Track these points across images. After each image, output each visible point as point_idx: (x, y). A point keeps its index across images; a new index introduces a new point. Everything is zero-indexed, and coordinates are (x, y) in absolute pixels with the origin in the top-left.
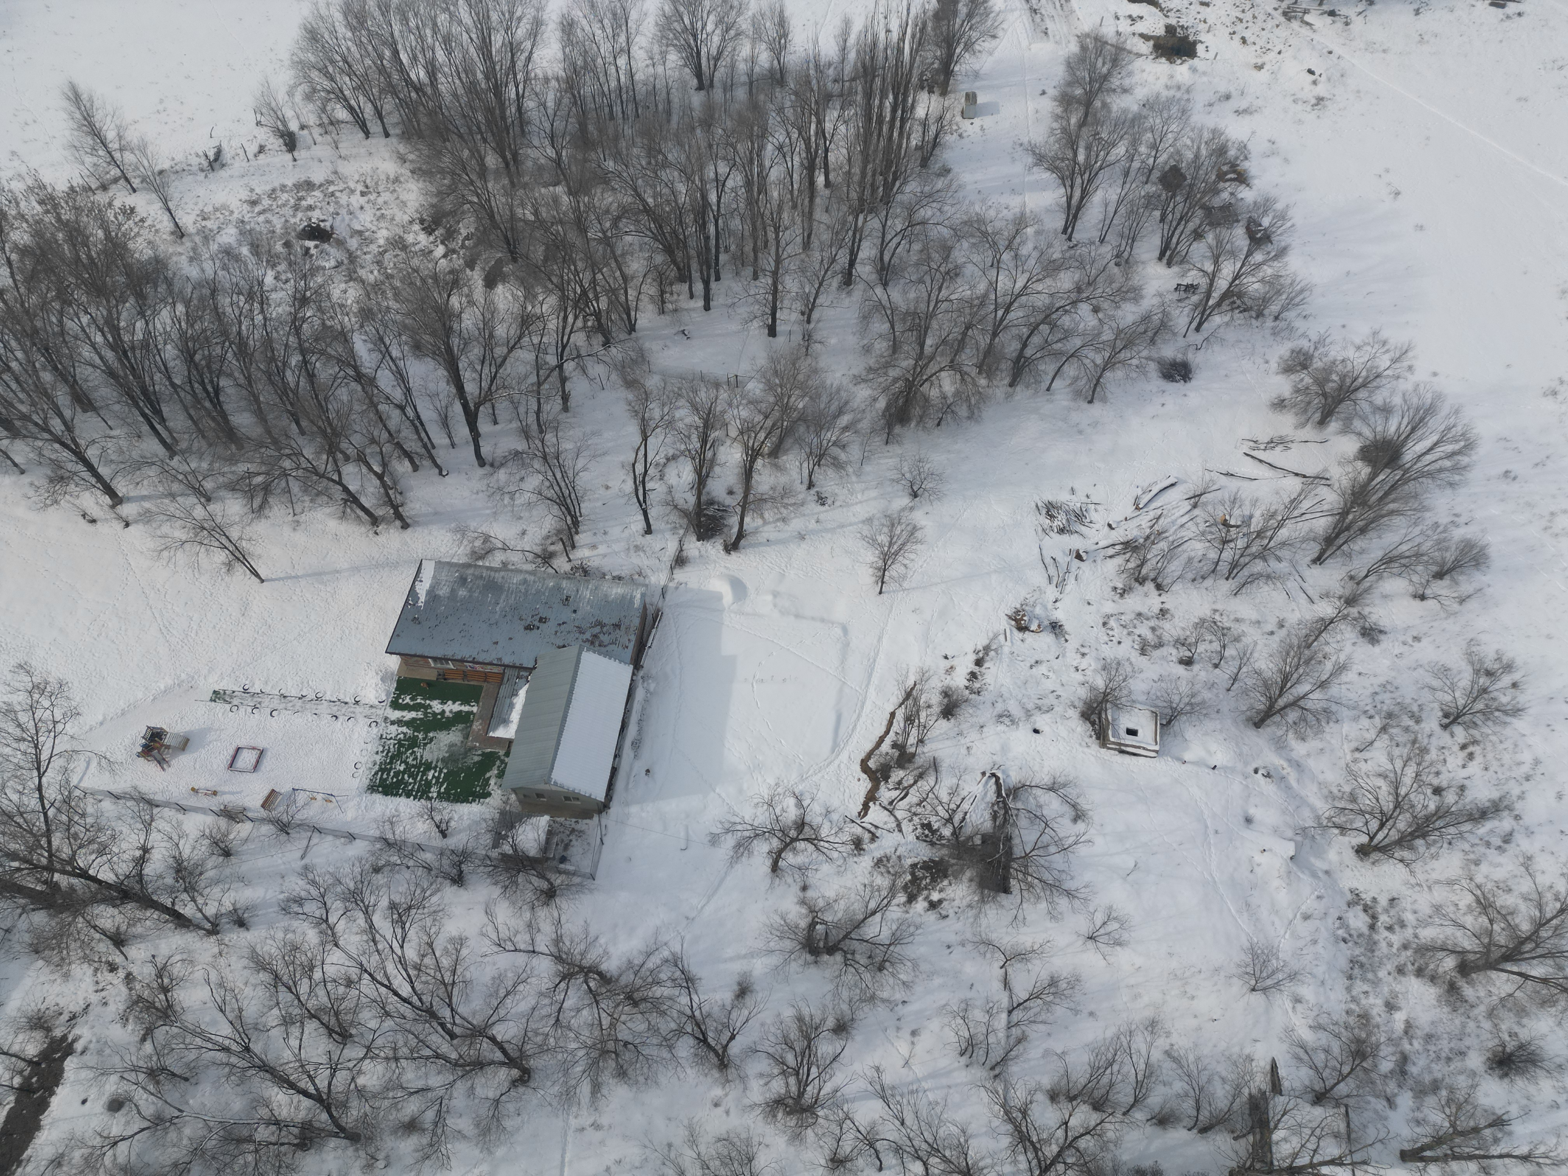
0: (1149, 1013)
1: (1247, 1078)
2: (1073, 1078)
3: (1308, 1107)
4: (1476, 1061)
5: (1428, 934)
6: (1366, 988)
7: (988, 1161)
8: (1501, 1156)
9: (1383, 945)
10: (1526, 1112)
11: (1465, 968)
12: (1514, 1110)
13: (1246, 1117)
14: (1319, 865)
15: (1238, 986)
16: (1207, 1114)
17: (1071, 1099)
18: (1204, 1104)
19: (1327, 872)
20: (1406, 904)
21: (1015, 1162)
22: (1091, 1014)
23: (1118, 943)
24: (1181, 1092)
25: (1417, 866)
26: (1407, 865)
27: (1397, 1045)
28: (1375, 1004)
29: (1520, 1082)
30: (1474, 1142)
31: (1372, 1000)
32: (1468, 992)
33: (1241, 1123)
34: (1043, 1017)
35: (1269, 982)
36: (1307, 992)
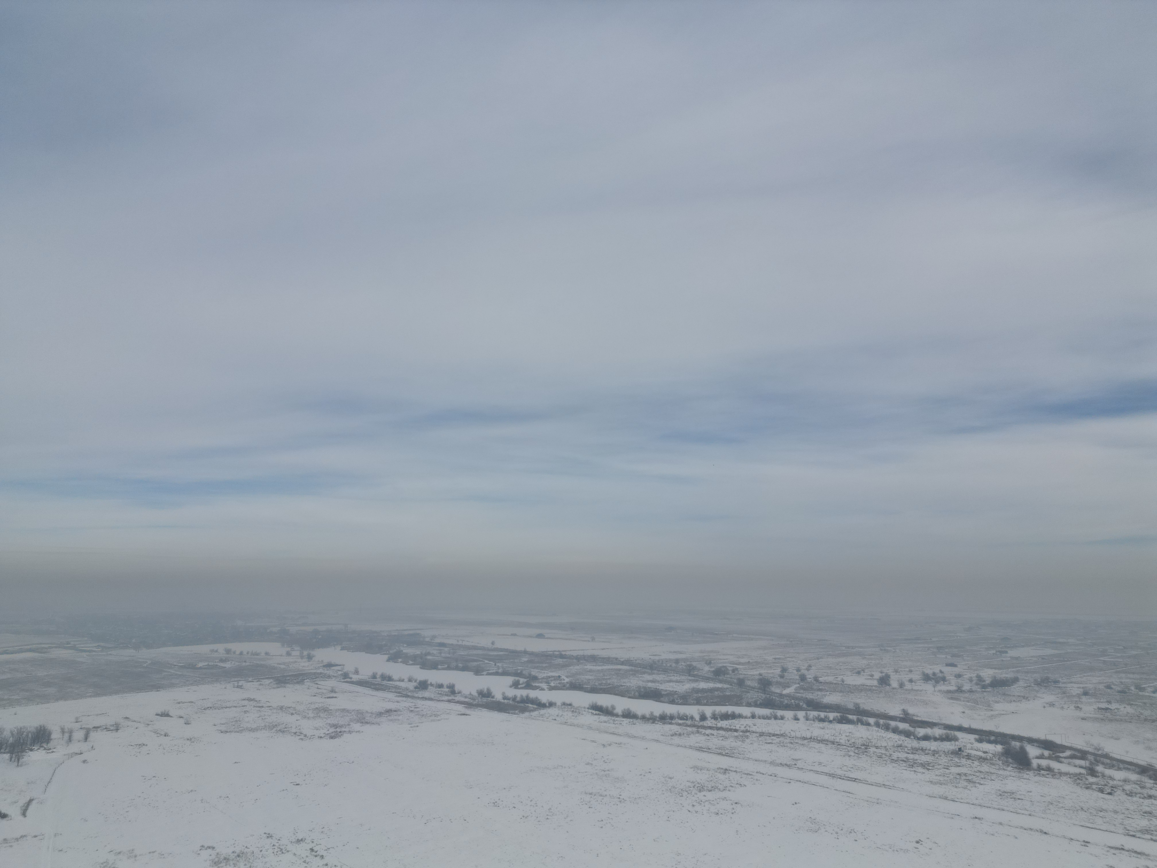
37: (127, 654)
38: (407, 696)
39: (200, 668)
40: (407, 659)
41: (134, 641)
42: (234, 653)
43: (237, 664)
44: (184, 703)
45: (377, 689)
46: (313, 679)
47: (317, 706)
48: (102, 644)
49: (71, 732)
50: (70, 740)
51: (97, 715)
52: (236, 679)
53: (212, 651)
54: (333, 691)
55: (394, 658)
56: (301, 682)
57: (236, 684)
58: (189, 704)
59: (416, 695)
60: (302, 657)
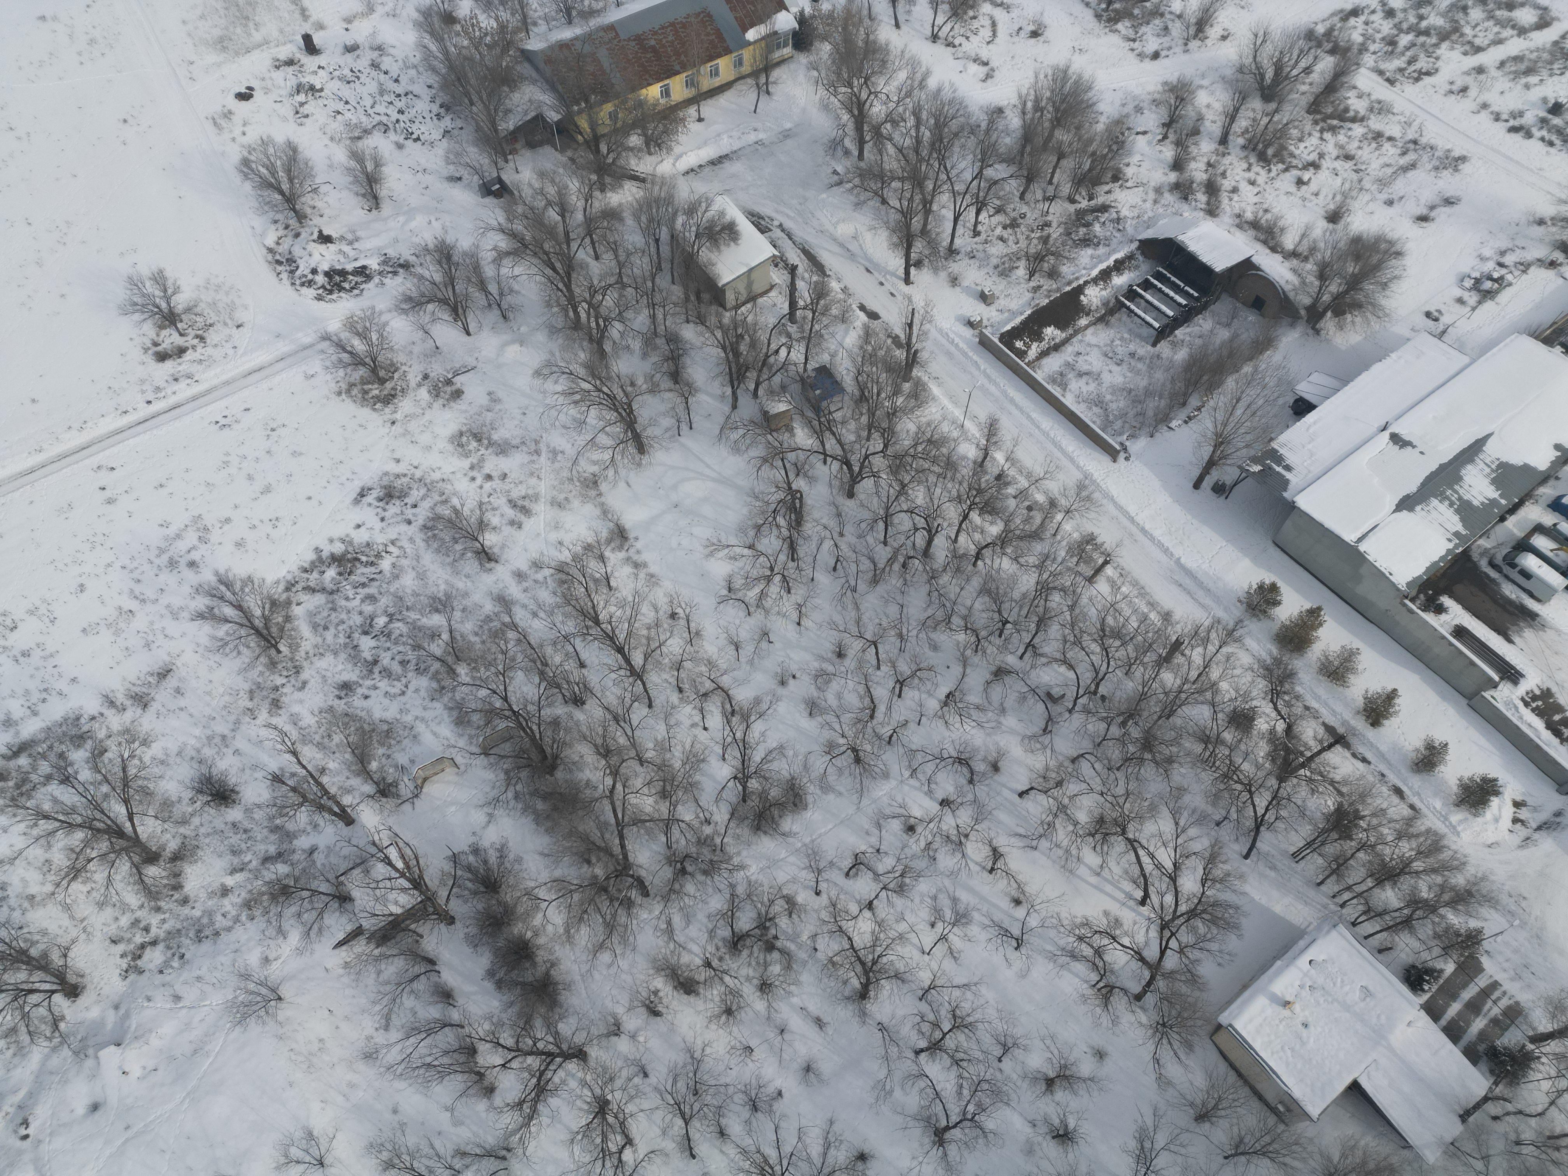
0: (361, 1066)
1: (364, 958)
2: (462, 1086)
3: (358, 902)
4: (234, 814)
5: (133, 898)
6: (219, 918)
7: (579, 1103)
8: (304, 767)
9: (166, 926)
10: (255, 767)
11: (152, 858)
12: (259, 775)
13: (398, 939)
14: (111, 1018)
15: (285, 1012)
16: (416, 968)
17: (481, 1075)
18: (410, 974)
19: (116, 1007)
20: (112, 930)
21: (563, 1082)
22: (395, 1111)
23: (310, 1136)
24: (412, 998)
25: (64, 941)
26: (68, 949)
27: (258, 870)
28: (229, 905)
29: (232, 780)
30: (305, 786)
31: (228, 908)
32: (173, 845)
33: (407, 940)
34: (427, 1150)
35: (264, 991)
36: (253, 958)
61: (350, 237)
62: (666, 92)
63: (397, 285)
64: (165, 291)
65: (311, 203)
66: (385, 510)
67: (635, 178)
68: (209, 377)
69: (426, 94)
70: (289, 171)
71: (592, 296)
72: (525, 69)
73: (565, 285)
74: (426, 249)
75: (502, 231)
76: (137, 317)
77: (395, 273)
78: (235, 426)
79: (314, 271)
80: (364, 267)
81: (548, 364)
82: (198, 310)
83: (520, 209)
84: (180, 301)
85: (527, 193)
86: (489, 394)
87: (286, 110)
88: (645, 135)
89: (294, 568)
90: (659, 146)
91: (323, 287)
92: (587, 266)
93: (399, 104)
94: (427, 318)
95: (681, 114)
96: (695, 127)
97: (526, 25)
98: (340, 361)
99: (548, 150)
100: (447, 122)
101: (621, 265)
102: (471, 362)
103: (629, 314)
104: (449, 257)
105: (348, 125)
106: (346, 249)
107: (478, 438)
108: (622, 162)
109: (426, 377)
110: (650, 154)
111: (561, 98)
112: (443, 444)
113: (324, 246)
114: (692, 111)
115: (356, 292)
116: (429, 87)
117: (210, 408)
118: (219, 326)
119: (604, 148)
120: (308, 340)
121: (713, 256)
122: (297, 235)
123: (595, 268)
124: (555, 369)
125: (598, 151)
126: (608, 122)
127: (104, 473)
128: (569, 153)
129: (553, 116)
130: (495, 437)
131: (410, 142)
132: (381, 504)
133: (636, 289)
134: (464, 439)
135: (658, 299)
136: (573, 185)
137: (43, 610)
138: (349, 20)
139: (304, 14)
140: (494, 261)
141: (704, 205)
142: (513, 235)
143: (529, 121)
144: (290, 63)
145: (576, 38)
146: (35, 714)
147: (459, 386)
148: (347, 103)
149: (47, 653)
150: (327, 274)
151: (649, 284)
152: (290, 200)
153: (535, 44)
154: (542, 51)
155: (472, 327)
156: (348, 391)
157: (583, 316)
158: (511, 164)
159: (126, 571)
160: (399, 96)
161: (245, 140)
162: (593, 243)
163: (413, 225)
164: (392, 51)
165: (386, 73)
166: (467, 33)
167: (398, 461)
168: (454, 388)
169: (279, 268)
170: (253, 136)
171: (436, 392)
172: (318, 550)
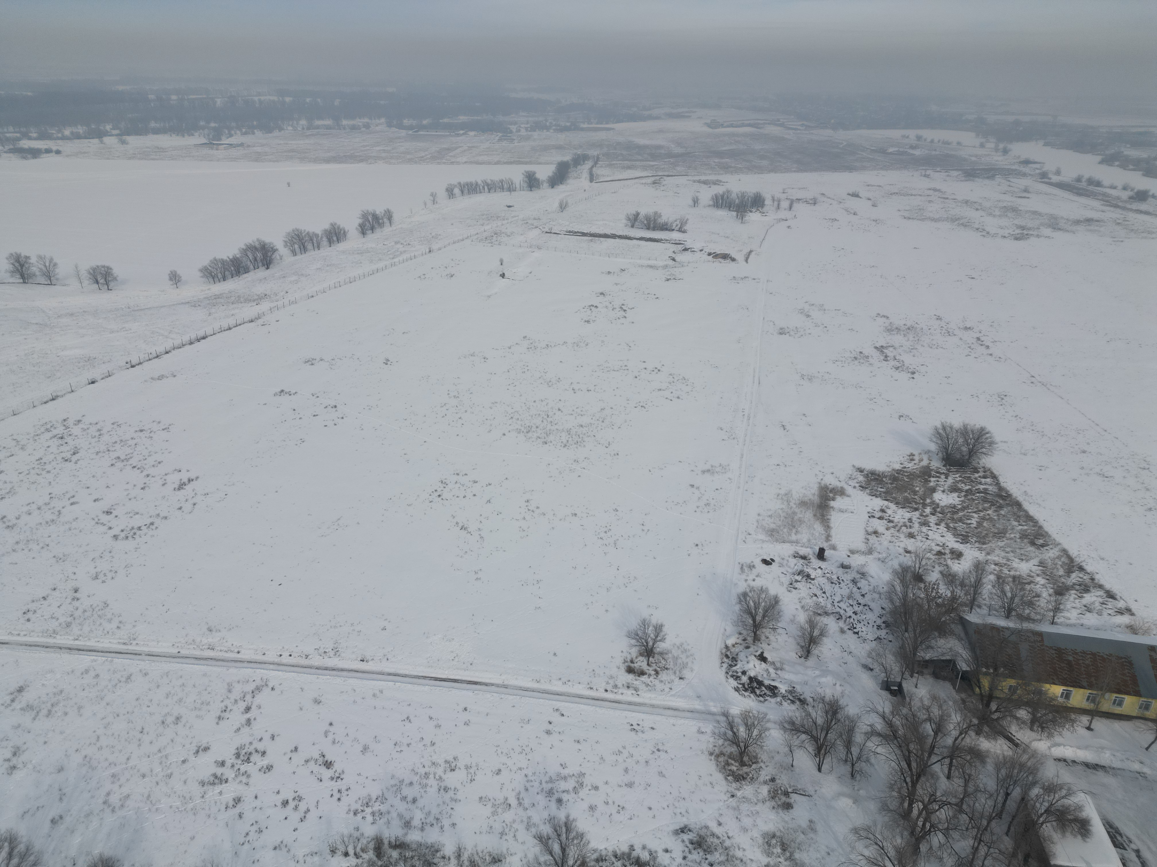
37: (826, 134)
38: (1116, 206)
39: (891, 153)
40: (1126, 163)
41: (833, 121)
42: (925, 140)
43: (927, 152)
44: (873, 186)
45: (1080, 194)
46: (1006, 175)
47: (1005, 205)
48: (806, 123)
49: (779, 201)
50: (778, 207)
51: (800, 189)
52: (924, 168)
53: (904, 137)
54: (1026, 191)
55: (1108, 161)
56: (992, 177)
57: (924, 173)
58: (878, 188)
59: (1129, 206)
60: (997, 150)
61: (778, 665)
62: (1067, 695)
63: (790, 710)
64: (656, 637)
65: (768, 635)
66: (690, 852)
67: (1010, 739)
68: (646, 697)
69: (878, 611)
70: (767, 611)
71: (930, 802)
72: (958, 629)
73: (912, 782)
74: (823, 700)
75: (883, 717)
76: (633, 642)
77: (793, 702)
78: (640, 734)
79: (744, 673)
80: (776, 687)
81: (868, 829)
82: (666, 657)
83: (905, 711)
84: (661, 646)
85: (916, 704)
86: (811, 821)
87: (786, 580)
88: (1033, 714)
89: (610, 849)
90: (1043, 728)
91: (743, 684)
92: (938, 778)
93: (856, 608)
94: (797, 742)
95: (1073, 716)
96: (1082, 731)
97: (972, 604)
98: (725, 734)
99: (948, 685)
100: (883, 633)
101: (966, 794)
102: (810, 790)
103: (955, 835)
104: (835, 713)
105: (817, 604)
106: (772, 671)
107: (784, 847)
108: (1004, 723)
109: (773, 780)
110: (1032, 729)
111: (976, 658)
112: (756, 834)
113: (759, 662)
114: (1085, 719)
115: (761, 699)
116: (883, 608)
117: (634, 714)
118: (670, 672)
119: (993, 706)
120: (714, 710)
121: (1056, 836)
122: (748, 647)
123: (943, 784)
124: (871, 836)
125: (988, 705)
126: (1006, 691)
127: (557, 714)
128: (963, 695)
129: (963, 666)
130: (797, 855)
131: (850, 632)
132: (690, 846)
133: (971, 819)
134: (774, 841)
135: (986, 837)
136: (955, 718)
137: (472, 771)
138: (853, 552)
139: (828, 538)
140: (866, 733)
141: (1064, 792)
142: (890, 724)
143: (943, 661)
144: (804, 558)
145: (1008, 629)
146: (422, 829)
147: (792, 801)
148: (824, 593)
149: (455, 797)
150: (750, 679)
151: (985, 822)
152: (756, 627)
153: (973, 618)
154: (977, 625)
155: (825, 767)
156: (718, 756)
157: (915, 812)
158: (914, 680)
159: (526, 779)
160: (860, 604)
161: (752, 584)
162: (951, 765)
163: (823, 680)
164: (870, 579)
165: (859, 588)
166: (926, 590)
167: (720, 824)
168: (788, 800)
169: (725, 660)
170: (758, 583)
171: (774, 795)
172: (632, 848)
